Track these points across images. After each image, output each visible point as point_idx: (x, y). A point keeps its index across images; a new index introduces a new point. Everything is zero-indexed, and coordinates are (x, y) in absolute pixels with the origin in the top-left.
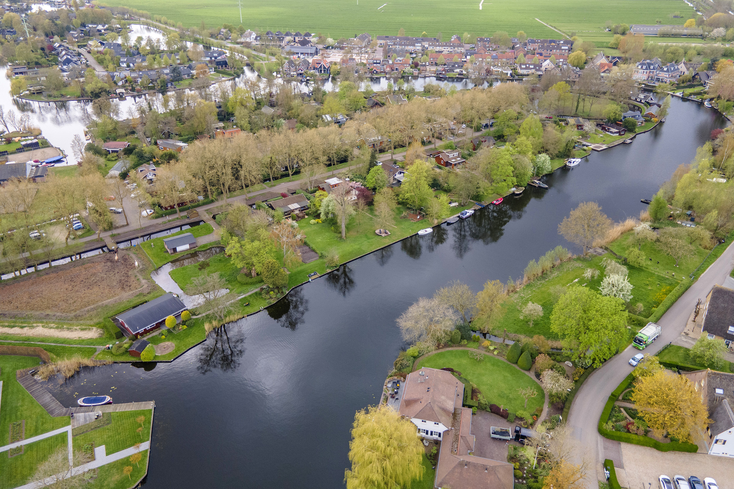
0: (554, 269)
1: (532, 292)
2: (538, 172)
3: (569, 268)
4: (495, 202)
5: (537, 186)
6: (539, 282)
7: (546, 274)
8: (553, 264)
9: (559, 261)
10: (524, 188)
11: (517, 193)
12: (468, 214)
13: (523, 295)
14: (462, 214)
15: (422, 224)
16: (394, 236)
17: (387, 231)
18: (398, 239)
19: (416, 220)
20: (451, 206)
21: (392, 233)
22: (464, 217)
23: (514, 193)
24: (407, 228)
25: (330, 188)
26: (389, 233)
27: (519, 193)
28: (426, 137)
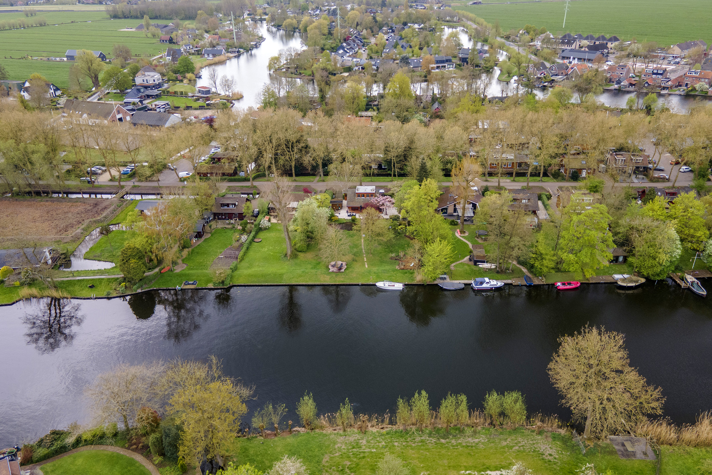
4: (559, 284)
5: (684, 285)
10: (642, 280)
11: (621, 282)
14: (475, 282)
15: (402, 275)
16: (343, 276)
17: (346, 267)
18: (343, 281)
19: (403, 267)
20: (480, 266)
21: (347, 271)
22: (476, 287)
23: (617, 283)
24: (375, 273)
25: (355, 196)
26: (343, 270)
27: (625, 285)
28: (587, 169)
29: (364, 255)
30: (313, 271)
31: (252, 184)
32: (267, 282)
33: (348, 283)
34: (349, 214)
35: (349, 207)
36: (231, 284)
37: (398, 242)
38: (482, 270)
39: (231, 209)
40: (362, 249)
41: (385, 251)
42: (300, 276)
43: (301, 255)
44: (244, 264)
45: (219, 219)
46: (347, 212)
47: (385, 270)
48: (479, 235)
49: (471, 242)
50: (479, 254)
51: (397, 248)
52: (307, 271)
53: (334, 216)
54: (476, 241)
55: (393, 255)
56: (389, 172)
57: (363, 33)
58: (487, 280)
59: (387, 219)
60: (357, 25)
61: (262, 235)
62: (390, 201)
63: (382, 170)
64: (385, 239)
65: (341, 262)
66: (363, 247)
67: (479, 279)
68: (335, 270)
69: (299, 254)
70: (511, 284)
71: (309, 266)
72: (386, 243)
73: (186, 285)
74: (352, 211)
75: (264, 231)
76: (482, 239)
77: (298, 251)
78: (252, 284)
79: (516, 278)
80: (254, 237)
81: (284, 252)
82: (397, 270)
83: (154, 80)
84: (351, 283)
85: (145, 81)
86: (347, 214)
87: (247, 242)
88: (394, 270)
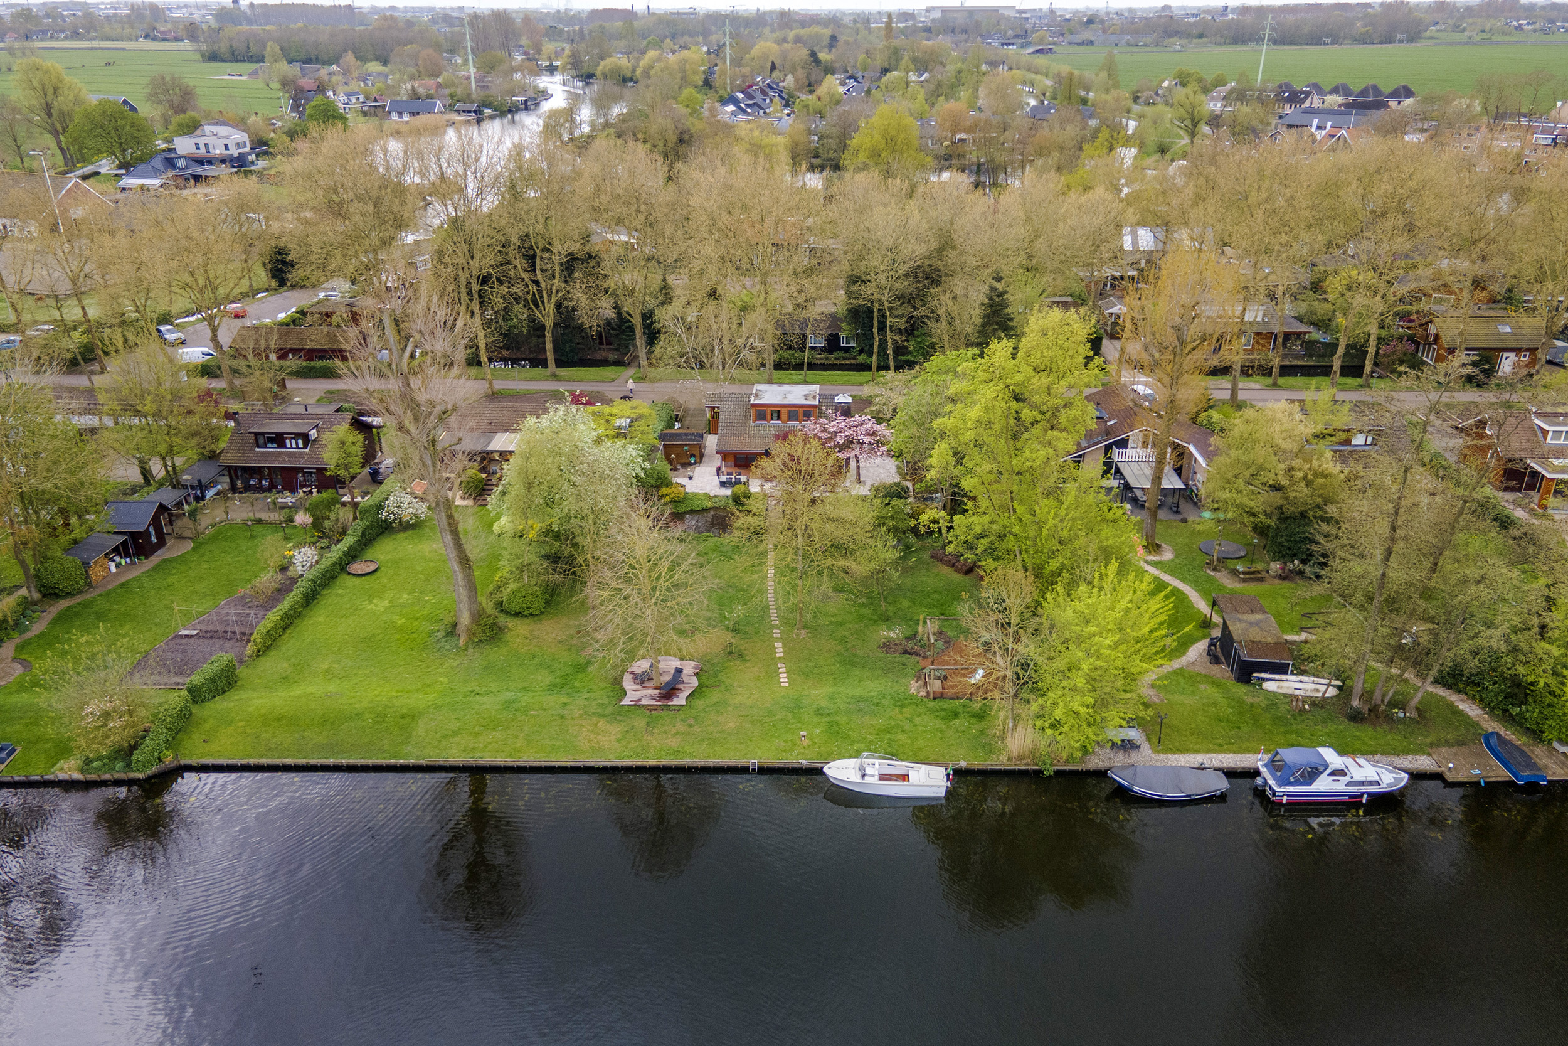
15: (939, 723)
16: (681, 727)
17: (695, 682)
18: (676, 753)
19: (937, 685)
20: (1267, 685)
21: (700, 703)
22: (1284, 792)
24: (819, 712)
25: (746, 415)
26: (680, 700)
28: (1518, 350)
29: (777, 633)
30: (554, 701)
32: (335, 753)
33: (699, 760)
34: (724, 478)
35: (725, 456)
36: (169, 759)
37: (909, 581)
38: (1284, 708)
39: (290, 454)
40: (766, 608)
41: (861, 617)
42: (491, 724)
43: (518, 629)
44: (274, 664)
45: (247, 488)
46: (719, 472)
47: (862, 699)
48: (1223, 560)
49: (1196, 585)
50: (1255, 634)
51: (905, 603)
52: (526, 699)
53: (669, 484)
54: (1210, 579)
55: (895, 633)
56: (862, 358)
57: (785, 84)
58: (1330, 756)
59: (864, 499)
60: (773, 67)
61: (384, 551)
62: (873, 434)
63: (841, 354)
64: (860, 567)
65: (676, 663)
66: (771, 597)
67: (1290, 755)
68: (647, 695)
69: (511, 623)
70: (1438, 776)
71: (545, 678)
72: (864, 581)
74: (734, 470)
75: (401, 536)
76: (1234, 572)
77: (507, 613)
78: (264, 761)
79: (1447, 743)
80: (352, 555)
81: (448, 619)
82: (914, 701)
83: (226, 146)
84: (713, 761)
85: (202, 147)
86: (716, 480)
87: (315, 572)
88: (902, 702)
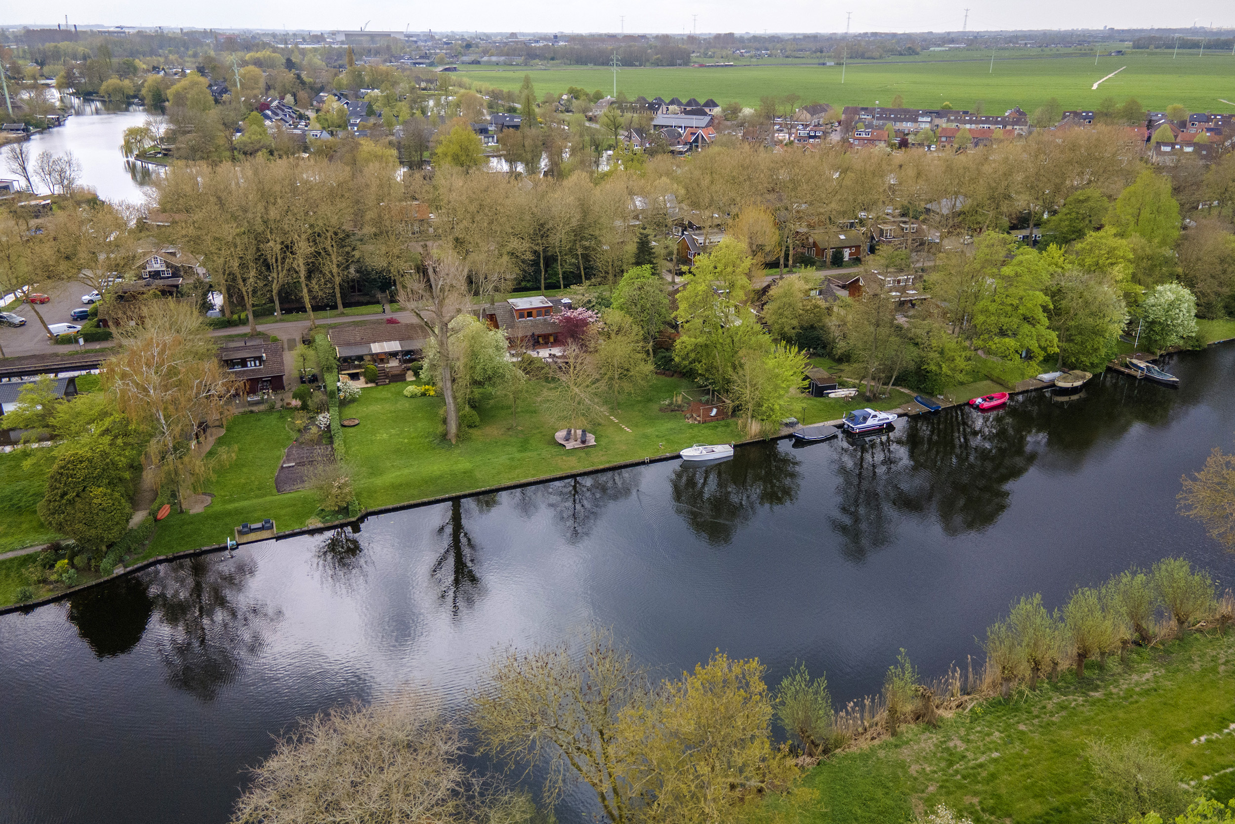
0: (1146, 652)
1: (1009, 741)
2: (1149, 338)
3: (1214, 659)
4: (979, 401)
5: (1139, 374)
6: (1057, 698)
7: (1101, 667)
8: (1138, 628)
9: (1174, 623)
10: (1089, 375)
11: (1061, 384)
12: (870, 422)
13: (961, 746)
14: (852, 419)
15: (711, 431)
16: (602, 453)
18: (609, 462)
19: (699, 418)
20: (832, 395)
21: (602, 443)
22: (858, 428)
23: (1054, 385)
24: (657, 437)
25: (512, 317)
27: (1069, 385)
28: (850, 247)
29: (606, 413)
30: (532, 454)
31: (254, 329)
32: (446, 493)
33: (622, 463)
36: (364, 512)
38: (841, 401)
42: (512, 467)
43: (475, 433)
47: (671, 429)
51: (653, 393)
52: (516, 457)
60: (268, 88)
61: (353, 413)
67: (858, 413)
69: (469, 430)
70: (905, 414)
73: (246, 533)
75: (353, 405)
79: (904, 403)
82: (695, 426)
84: (628, 461)
88: (691, 427)
